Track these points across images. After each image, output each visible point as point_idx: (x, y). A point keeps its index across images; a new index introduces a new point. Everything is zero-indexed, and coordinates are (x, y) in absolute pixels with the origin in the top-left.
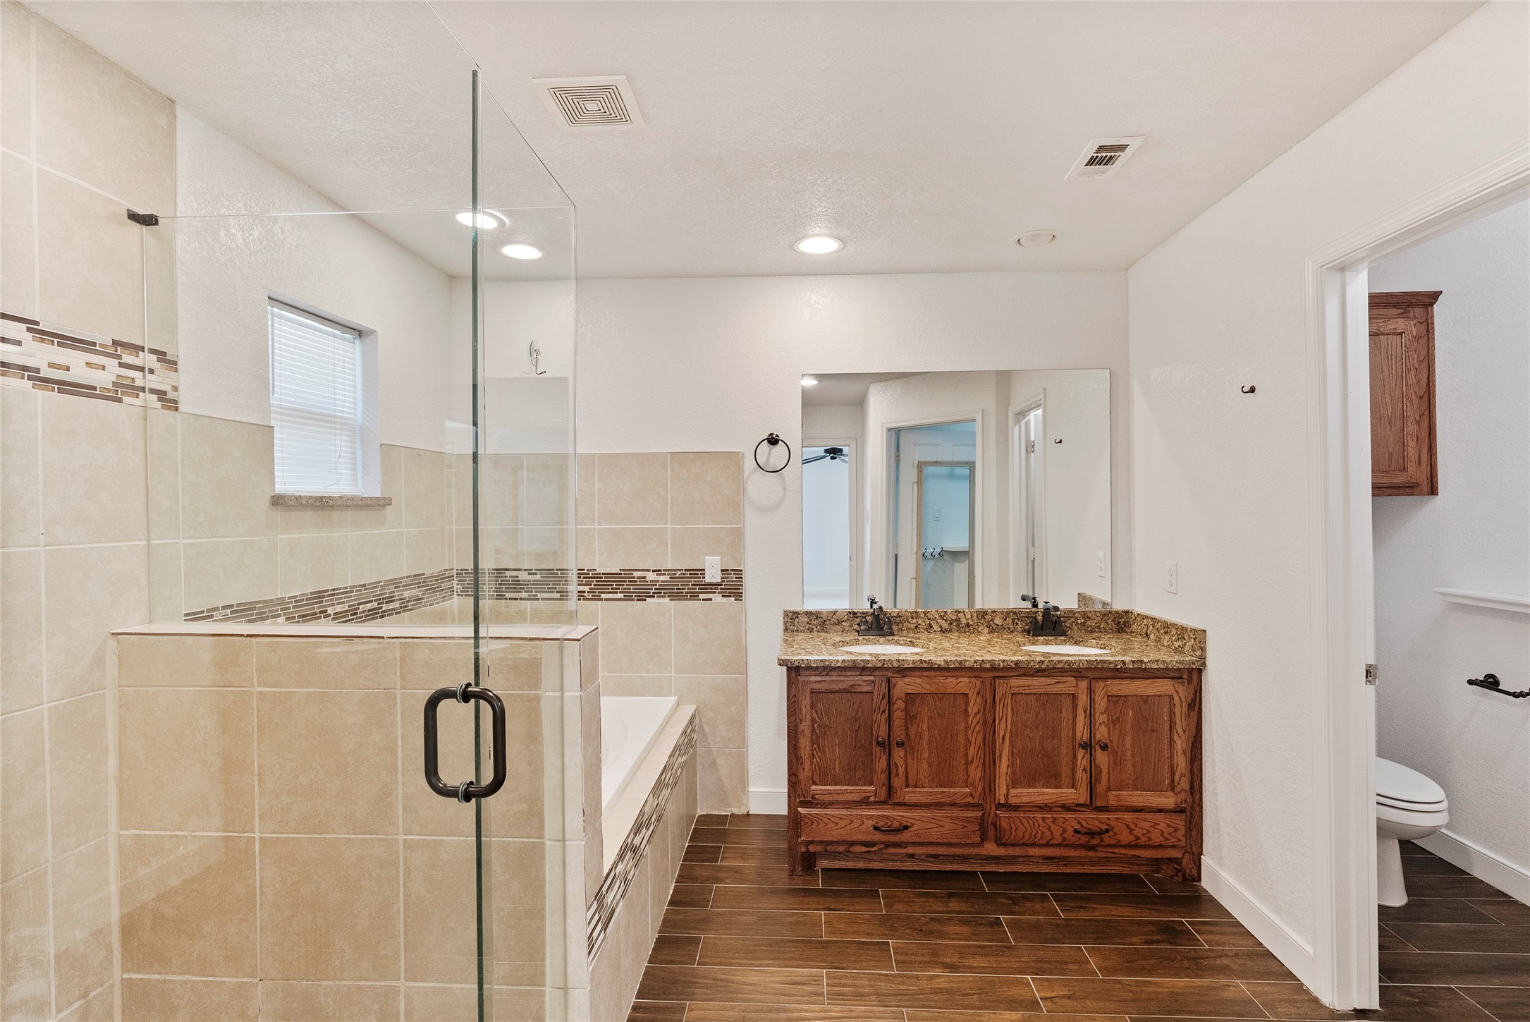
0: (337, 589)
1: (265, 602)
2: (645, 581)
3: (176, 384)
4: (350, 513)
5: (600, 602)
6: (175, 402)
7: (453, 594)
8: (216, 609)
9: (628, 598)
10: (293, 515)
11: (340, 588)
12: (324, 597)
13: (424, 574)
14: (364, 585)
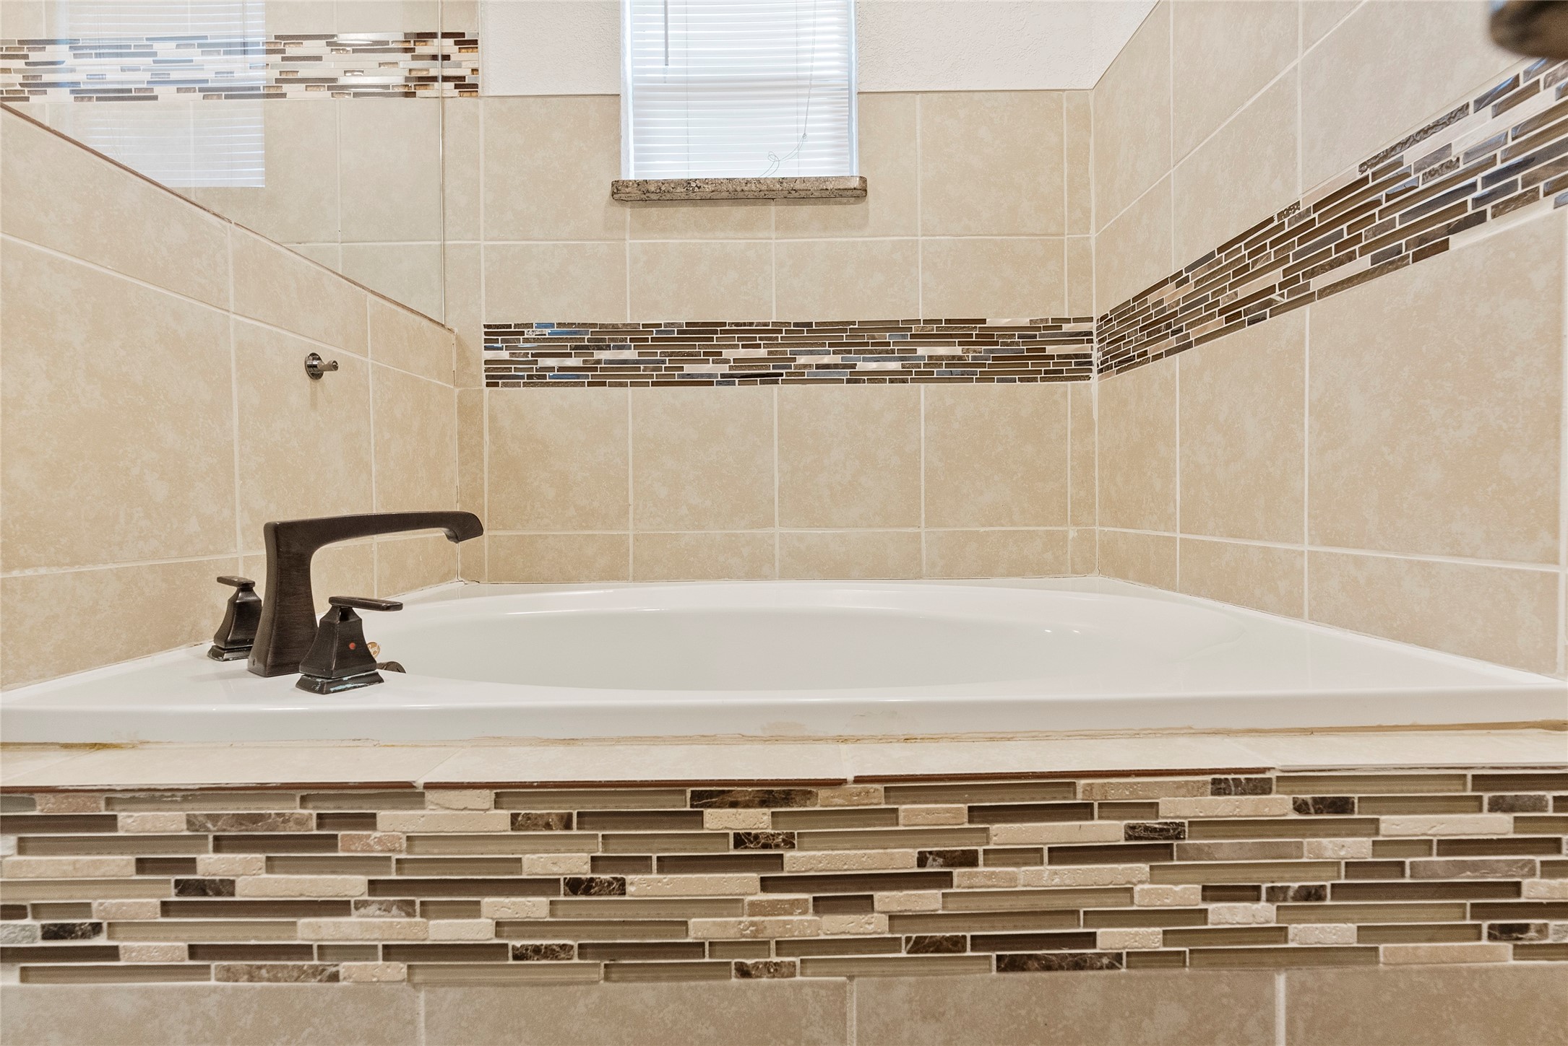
0: (744, 324)
1: (602, 326)
2: (1451, 165)
3: (475, 66)
4: (773, 210)
5: (1307, 308)
6: (475, 86)
7: (1090, 371)
8: (529, 326)
9: (1387, 262)
10: (654, 212)
11: (751, 324)
12: (715, 332)
13: (984, 321)
14: (810, 324)
